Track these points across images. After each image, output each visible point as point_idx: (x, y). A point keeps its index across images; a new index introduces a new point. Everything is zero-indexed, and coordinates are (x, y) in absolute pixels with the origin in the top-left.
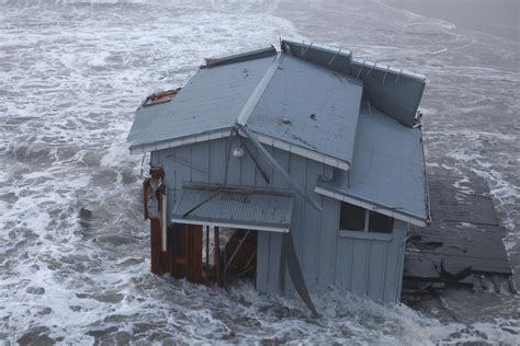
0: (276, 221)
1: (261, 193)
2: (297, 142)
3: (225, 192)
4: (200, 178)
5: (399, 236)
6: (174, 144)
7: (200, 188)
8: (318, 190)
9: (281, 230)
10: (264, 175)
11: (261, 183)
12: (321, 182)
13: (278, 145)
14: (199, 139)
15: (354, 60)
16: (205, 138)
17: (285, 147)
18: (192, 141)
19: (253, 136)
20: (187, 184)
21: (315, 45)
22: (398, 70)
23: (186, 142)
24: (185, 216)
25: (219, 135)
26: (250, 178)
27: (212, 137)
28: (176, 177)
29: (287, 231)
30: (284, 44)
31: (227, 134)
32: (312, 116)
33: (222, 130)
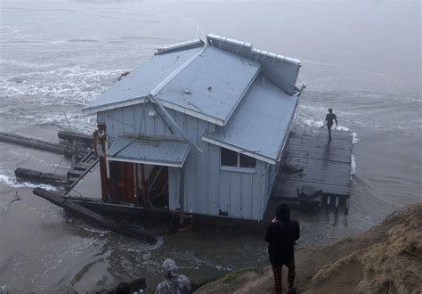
0: (173, 160)
1: (169, 140)
2: (190, 107)
3: (144, 139)
4: (129, 130)
5: (260, 170)
6: (110, 108)
7: (129, 137)
8: (204, 139)
9: (177, 166)
10: (170, 128)
11: (168, 134)
12: (207, 134)
13: (176, 108)
14: (126, 105)
15: (254, 49)
16: (129, 104)
17: (182, 110)
18: (121, 105)
19: (159, 103)
20: (121, 134)
21: (229, 40)
22: (282, 57)
23: (117, 106)
24: (114, 156)
25: (138, 102)
26: (161, 131)
27: (134, 103)
28: (114, 129)
29: (181, 166)
30: (208, 39)
31: (143, 101)
32: (210, 89)
33: (140, 99)
